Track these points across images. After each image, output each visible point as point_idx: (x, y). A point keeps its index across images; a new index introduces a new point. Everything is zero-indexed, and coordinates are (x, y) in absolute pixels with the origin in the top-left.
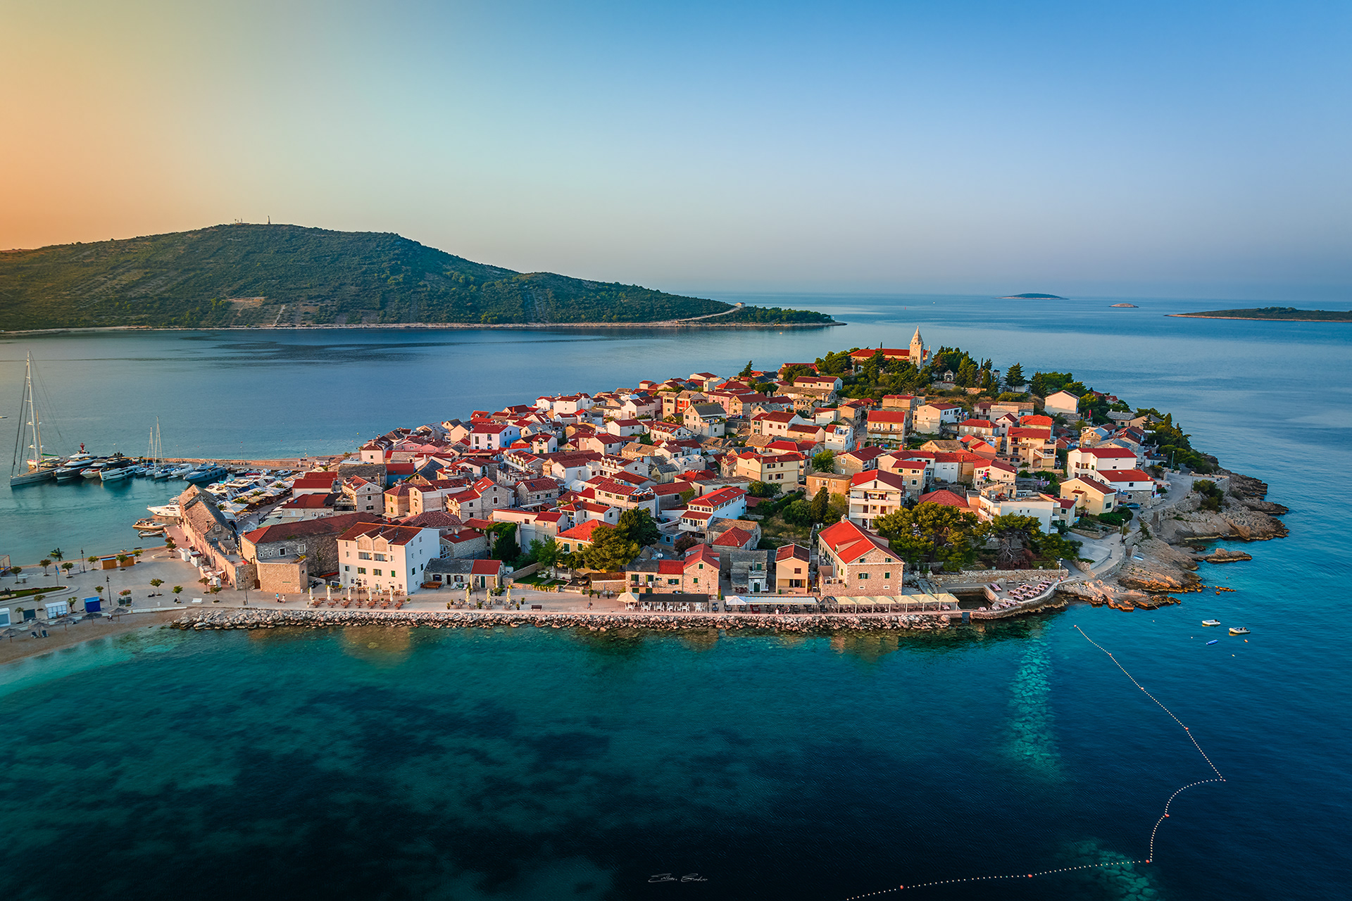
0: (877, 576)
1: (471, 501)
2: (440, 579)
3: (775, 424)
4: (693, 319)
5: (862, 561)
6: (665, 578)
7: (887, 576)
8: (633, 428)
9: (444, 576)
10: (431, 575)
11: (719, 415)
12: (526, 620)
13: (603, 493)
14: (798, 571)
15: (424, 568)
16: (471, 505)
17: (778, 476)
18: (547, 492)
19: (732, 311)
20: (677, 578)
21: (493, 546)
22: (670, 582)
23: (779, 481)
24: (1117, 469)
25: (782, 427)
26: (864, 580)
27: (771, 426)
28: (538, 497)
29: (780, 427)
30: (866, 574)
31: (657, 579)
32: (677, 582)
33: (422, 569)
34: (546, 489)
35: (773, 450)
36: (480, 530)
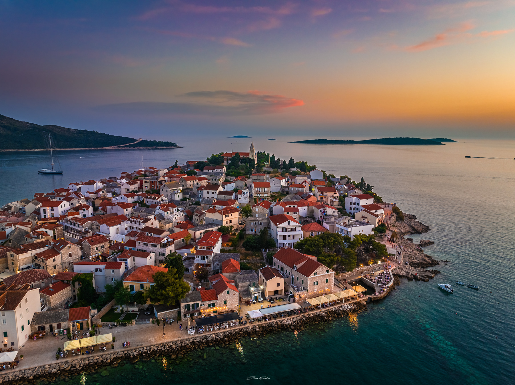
0: (322, 282)
1: (54, 258)
2: (43, 328)
3: (211, 191)
4: (121, 145)
5: (315, 274)
6: (206, 303)
7: (327, 281)
8: (134, 198)
9: (47, 326)
10: (37, 327)
11: (178, 188)
12: (122, 357)
13: (142, 243)
14: (278, 285)
15: (30, 322)
16: (54, 260)
17: (230, 221)
18: (102, 244)
19: (137, 142)
20: (214, 302)
21: (77, 292)
22: (209, 306)
23: (231, 224)
24: (367, 204)
25: (214, 193)
26: (316, 286)
27: (208, 193)
28: (97, 249)
29: (213, 193)
30: (317, 282)
31: (201, 305)
32: (214, 305)
33: (29, 324)
34: (101, 243)
35: (216, 206)
36: (67, 281)
